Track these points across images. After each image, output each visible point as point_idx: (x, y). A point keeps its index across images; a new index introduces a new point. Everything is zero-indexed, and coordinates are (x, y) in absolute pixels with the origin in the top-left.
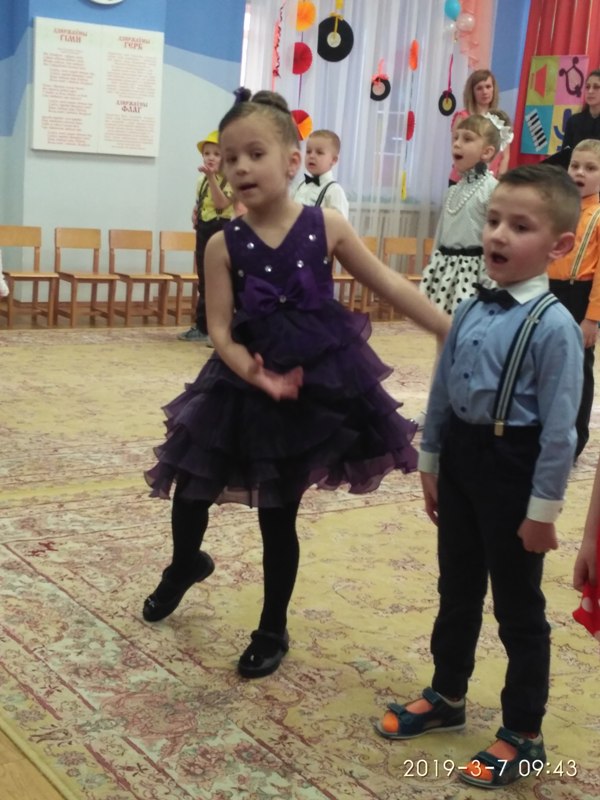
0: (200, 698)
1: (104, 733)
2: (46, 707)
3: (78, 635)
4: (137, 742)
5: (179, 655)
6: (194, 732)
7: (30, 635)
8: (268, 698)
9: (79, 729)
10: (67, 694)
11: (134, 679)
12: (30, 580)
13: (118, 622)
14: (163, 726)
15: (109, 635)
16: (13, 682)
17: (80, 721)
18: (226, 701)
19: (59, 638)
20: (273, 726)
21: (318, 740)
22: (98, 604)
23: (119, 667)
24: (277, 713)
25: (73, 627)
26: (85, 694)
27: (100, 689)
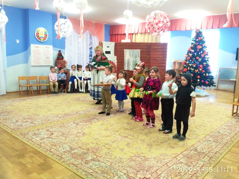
0: (83, 153)
1: (72, 160)
2: (62, 158)
3: (63, 147)
4: (77, 160)
5: (78, 148)
6: (84, 158)
7: (55, 148)
8: (93, 152)
9: (68, 160)
10: (64, 155)
11: (73, 152)
12: (52, 140)
13: (67, 144)
14: (80, 158)
15: (67, 146)
16: (56, 155)
17: (68, 159)
18: (87, 153)
19: (60, 148)
20: (95, 155)
21: (102, 156)
22: (64, 142)
23: (70, 151)
24: (95, 154)
25: (61, 146)
26: (67, 155)
27: (69, 154)
